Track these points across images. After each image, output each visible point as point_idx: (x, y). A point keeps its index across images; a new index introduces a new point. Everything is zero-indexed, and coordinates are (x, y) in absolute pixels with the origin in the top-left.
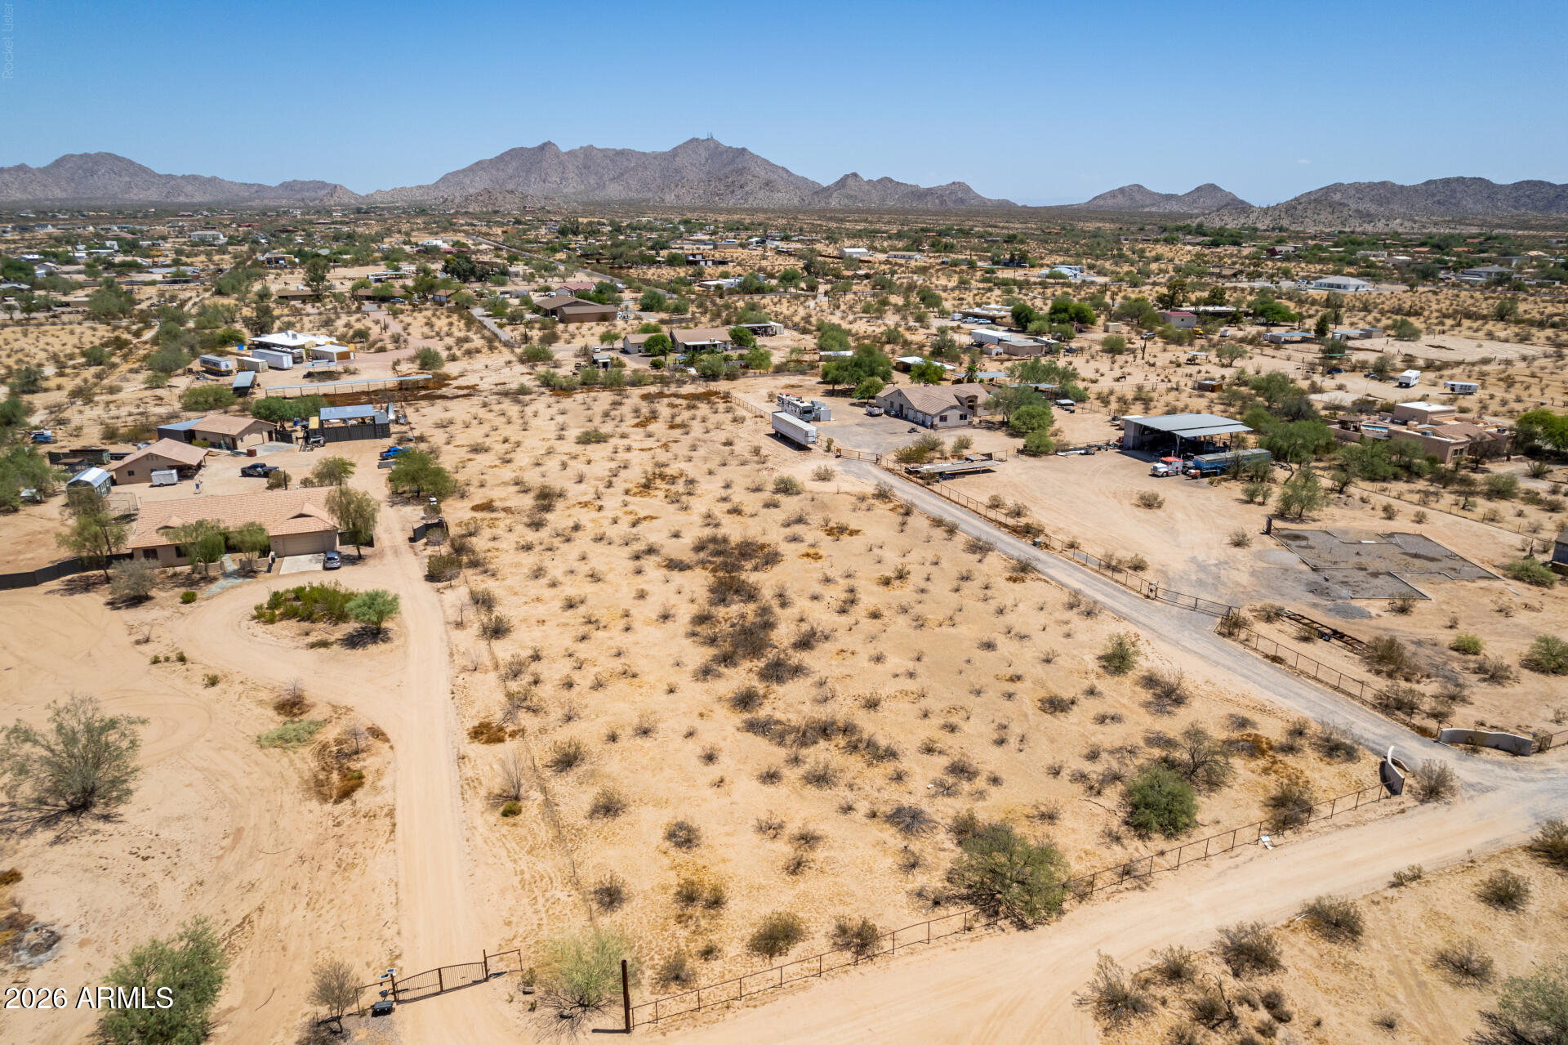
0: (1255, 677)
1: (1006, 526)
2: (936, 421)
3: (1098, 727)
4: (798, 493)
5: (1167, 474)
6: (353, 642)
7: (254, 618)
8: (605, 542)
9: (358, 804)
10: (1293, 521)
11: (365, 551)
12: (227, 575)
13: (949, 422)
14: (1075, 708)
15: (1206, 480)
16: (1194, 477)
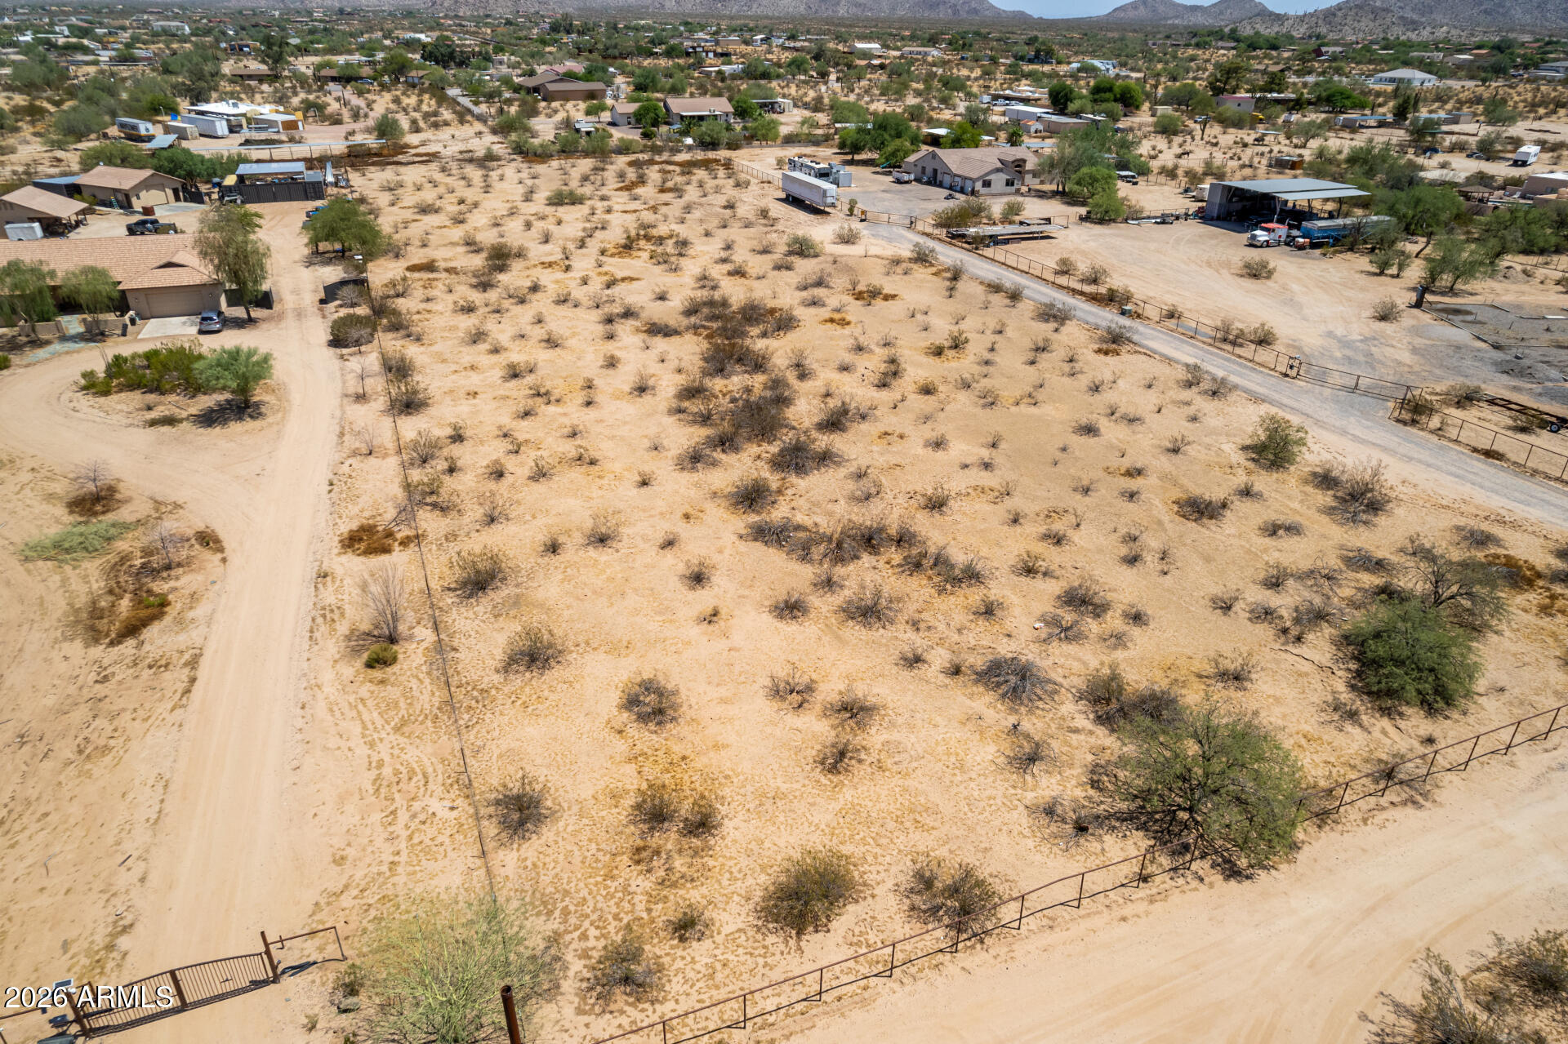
0: (1471, 476)
1: (1082, 293)
2: (978, 186)
3: (1268, 541)
4: (816, 256)
5: (1268, 244)
6: (209, 419)
7: (84, 388)
8: (570, 304)
9: (147, 647)
10: (1443, 294)
11: (256, 313)
12: (64, 338)
13: (994, 188)
14: (1228, 513)
15: (1317, 252)
16: (1301, 248)
